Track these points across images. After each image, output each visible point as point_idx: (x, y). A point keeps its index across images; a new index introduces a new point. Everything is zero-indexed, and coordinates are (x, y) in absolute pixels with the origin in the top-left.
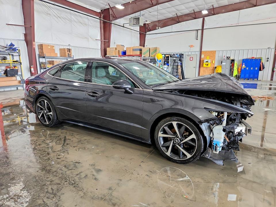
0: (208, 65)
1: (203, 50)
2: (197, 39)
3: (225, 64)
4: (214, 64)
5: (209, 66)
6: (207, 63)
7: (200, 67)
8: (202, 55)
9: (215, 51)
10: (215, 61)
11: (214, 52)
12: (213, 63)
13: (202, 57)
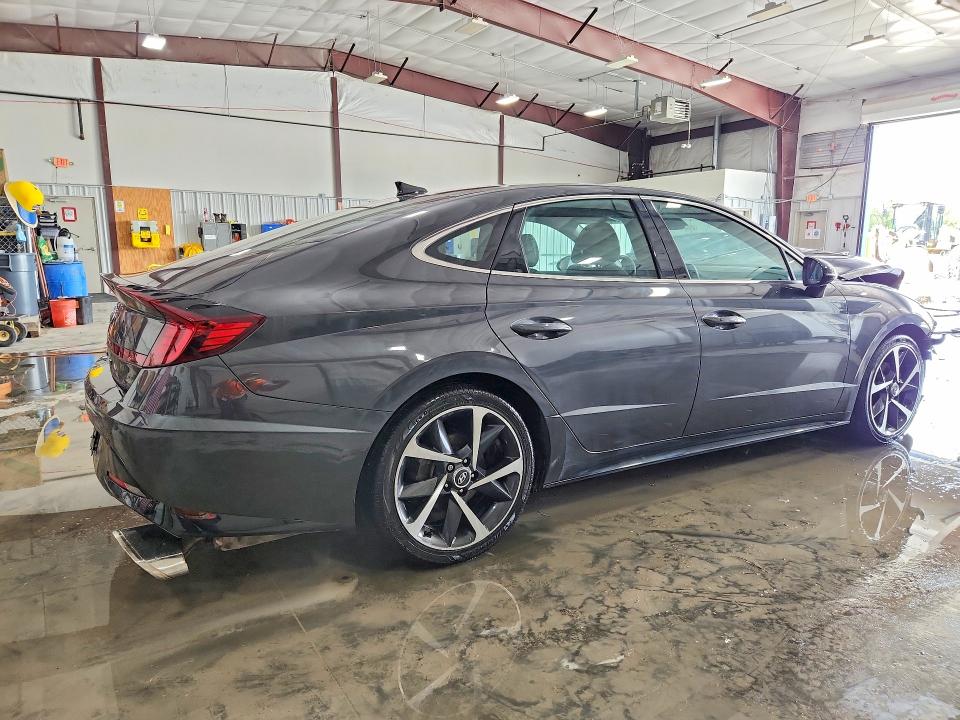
0: (149, 240)
1: (115, 182)
2: (82, 138)
3: (214, 237)
4: (171, 237)
5: (156, 243)
6: (146, 235)
7: (114, 248)
8: (116, 203)
9: (168, 192)
10: (172, 228)
11: (164, 195)
12: (168, 232)
13: (117, 209)
